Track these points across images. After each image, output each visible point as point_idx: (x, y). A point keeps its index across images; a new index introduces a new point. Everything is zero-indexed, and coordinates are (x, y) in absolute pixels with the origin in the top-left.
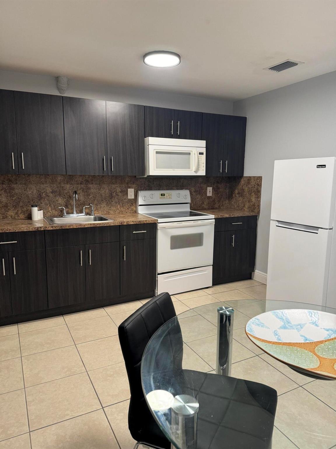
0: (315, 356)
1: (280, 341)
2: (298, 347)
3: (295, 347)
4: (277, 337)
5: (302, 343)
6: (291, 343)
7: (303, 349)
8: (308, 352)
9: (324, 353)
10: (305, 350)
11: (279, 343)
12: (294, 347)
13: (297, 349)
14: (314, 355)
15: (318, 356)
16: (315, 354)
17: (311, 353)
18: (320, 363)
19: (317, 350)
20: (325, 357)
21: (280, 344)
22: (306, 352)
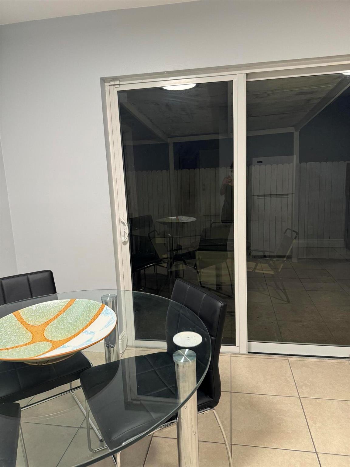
0: (50, 340)
1: (84, 331)
2: (68, 338)
3: (69, 337)
4: (89, 332)
5: (66, 343)
6: (75, 337)
7: (63, 339)
8: (57, 340)
9: (43, 345)
10: (60, 340)
11: (84, 330)
12: (71, 336)
13: (67, 336)
14: (52, 340)
15: (48, 341)
16: (50, 341)
17: (54, 340)
18: (44, 335)
19: (50, 345)
20: (42, 342)
21: (82, 329)
22: (58, 339)
